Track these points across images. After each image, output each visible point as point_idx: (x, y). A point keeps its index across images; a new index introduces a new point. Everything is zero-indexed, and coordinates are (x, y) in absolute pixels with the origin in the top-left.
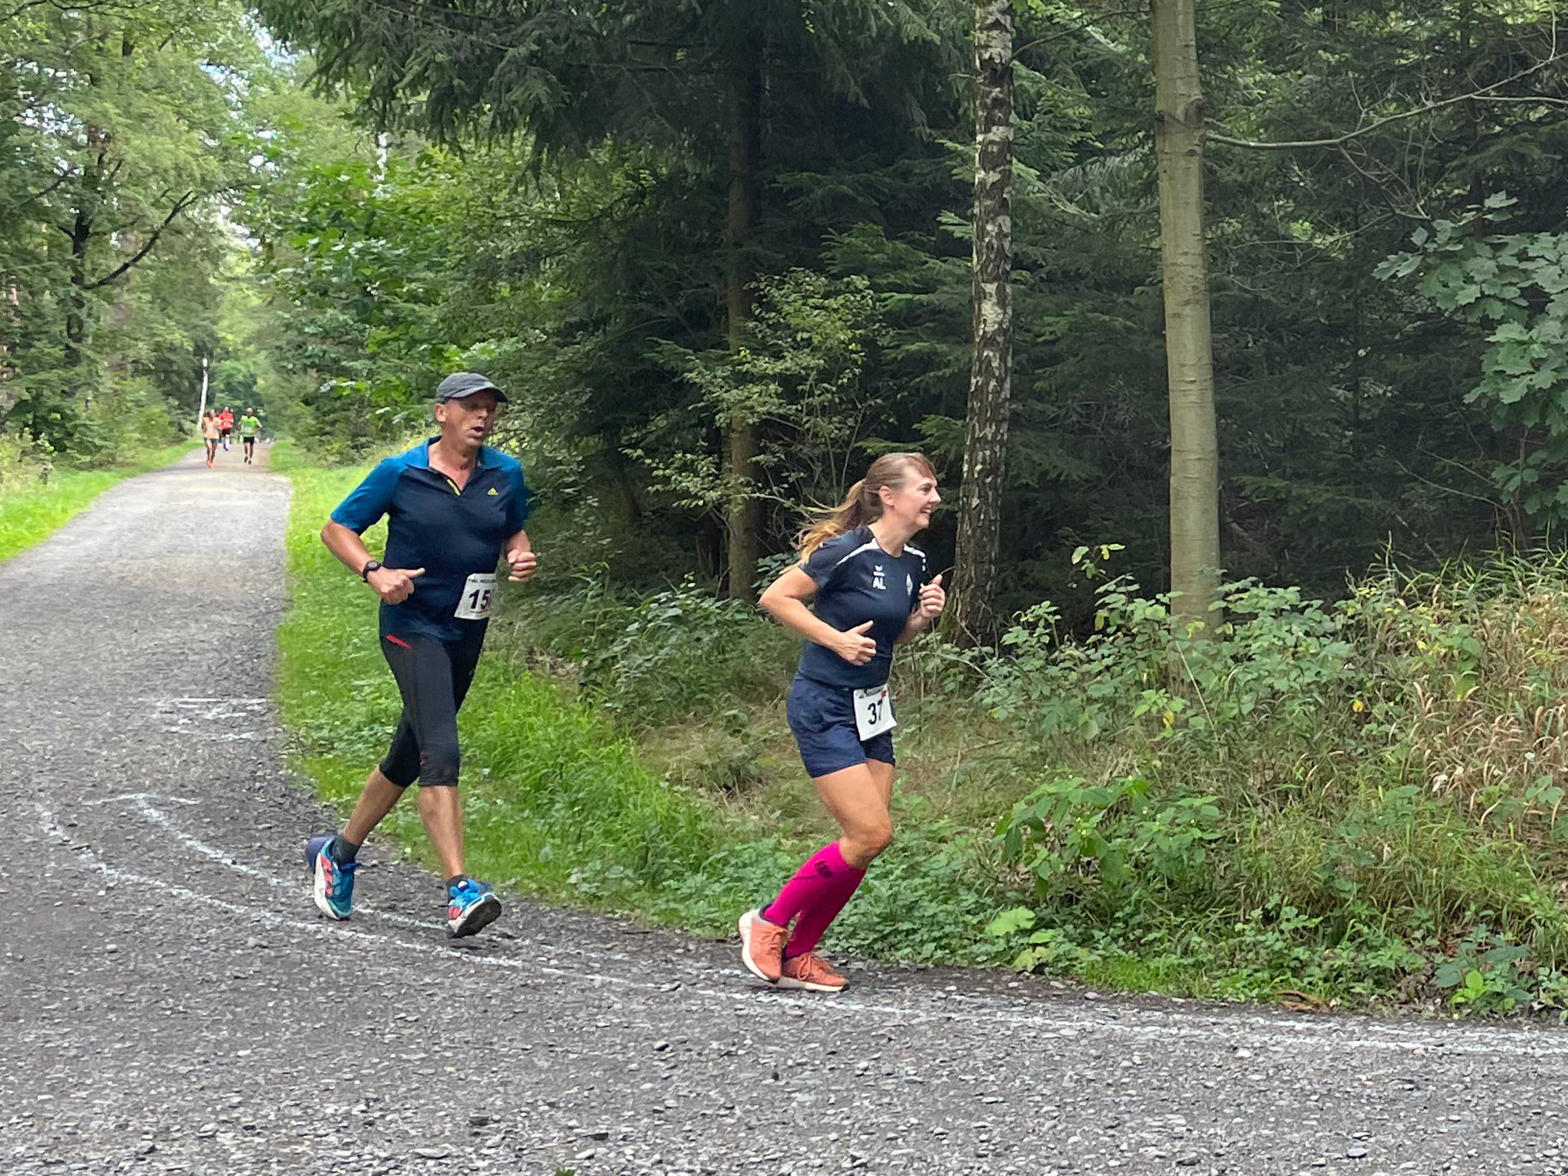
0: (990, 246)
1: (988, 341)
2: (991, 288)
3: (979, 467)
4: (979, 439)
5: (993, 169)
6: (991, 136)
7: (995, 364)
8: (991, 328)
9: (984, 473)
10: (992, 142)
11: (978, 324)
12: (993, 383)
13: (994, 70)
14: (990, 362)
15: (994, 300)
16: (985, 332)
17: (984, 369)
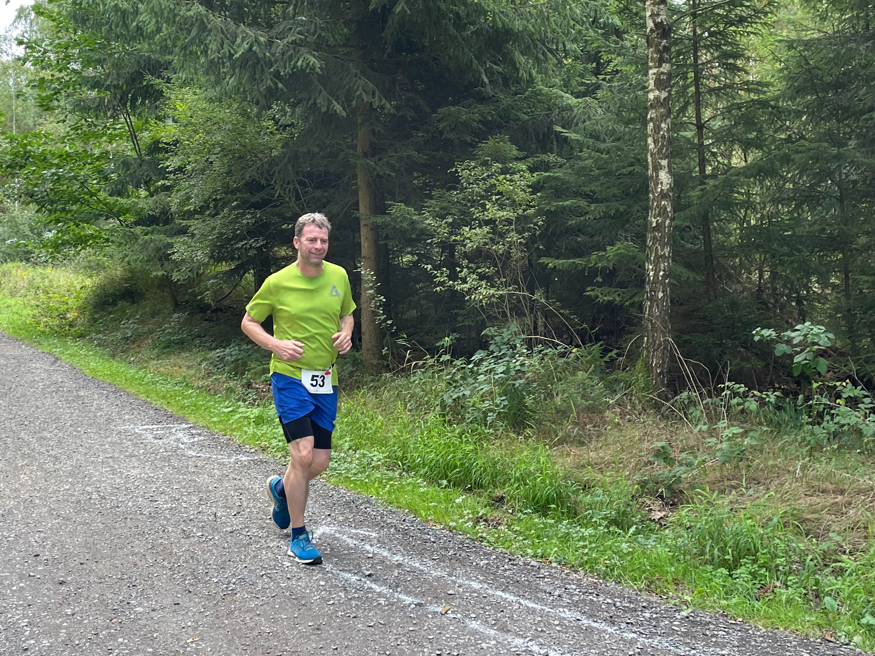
0: (663, 137)
1: (663, 195)
2: (664, 163)
3: (662, 273)
4: (661, 256)
5: (664, 89)
6: (662, 70)
7: (668, 210)
8: (665, 187)
9: (665, 277)
10: (662, 73)
11: (656, 184)
12: (668, 222)
13: (664, 29)
14: (666, 208)
15: (667, 170)
16: (662, 190)
17: (662, 212)
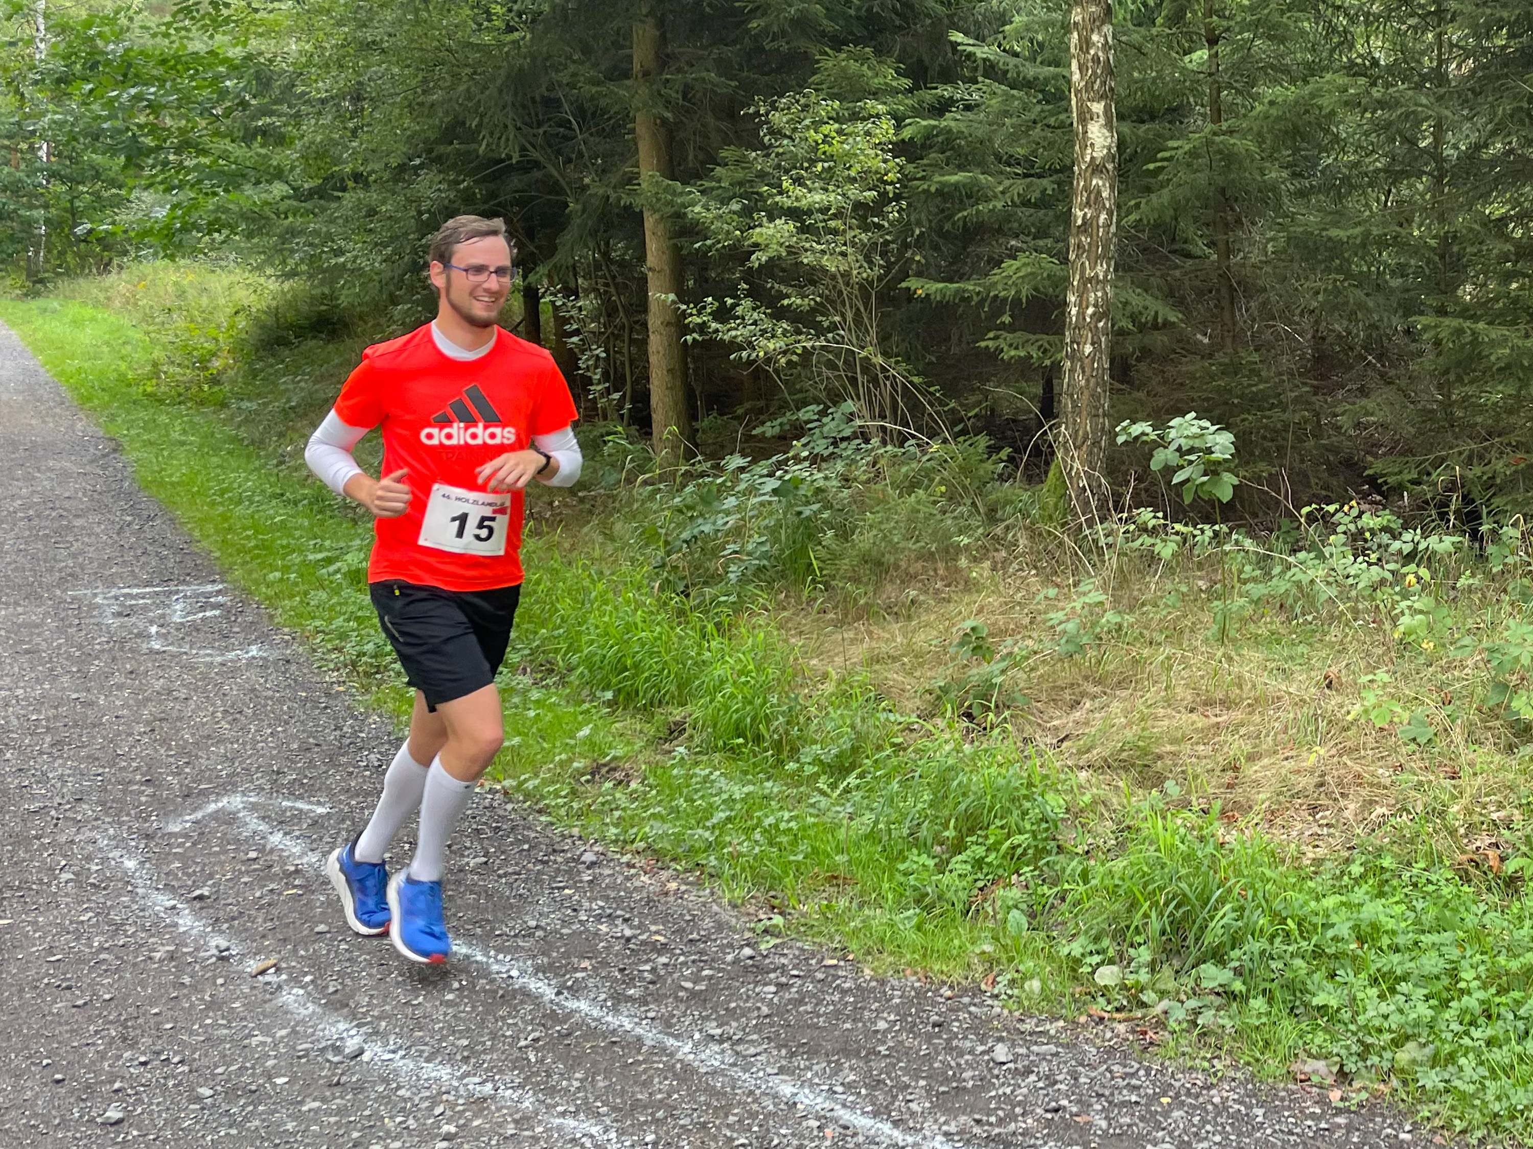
0: (1095, 59)
1: (1096, 168)
2: (1098, 108)
3: (1090, 310)
4: (1090, 280)
7: (1105, 194)
8: (1099, 153)
9: (1096, 317)
11: (1084, 148)
12: (1103, 216)
14: (1100, 192)
15: (1101, 121)
16: (1093, 159)
17: (1094, 201)
